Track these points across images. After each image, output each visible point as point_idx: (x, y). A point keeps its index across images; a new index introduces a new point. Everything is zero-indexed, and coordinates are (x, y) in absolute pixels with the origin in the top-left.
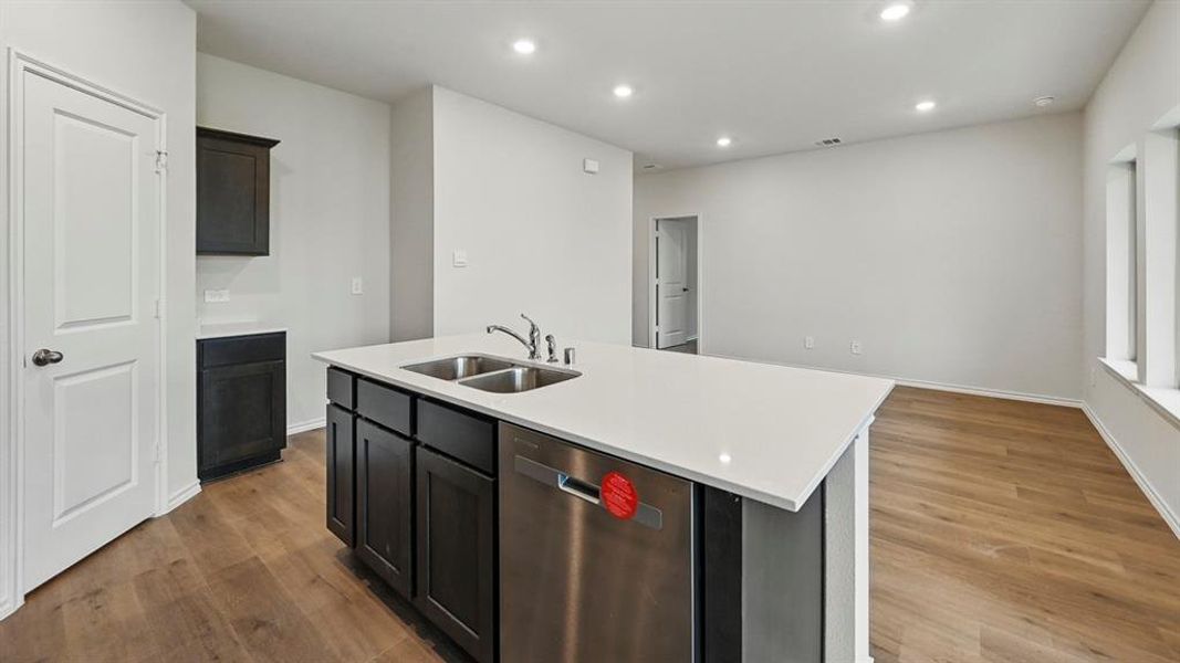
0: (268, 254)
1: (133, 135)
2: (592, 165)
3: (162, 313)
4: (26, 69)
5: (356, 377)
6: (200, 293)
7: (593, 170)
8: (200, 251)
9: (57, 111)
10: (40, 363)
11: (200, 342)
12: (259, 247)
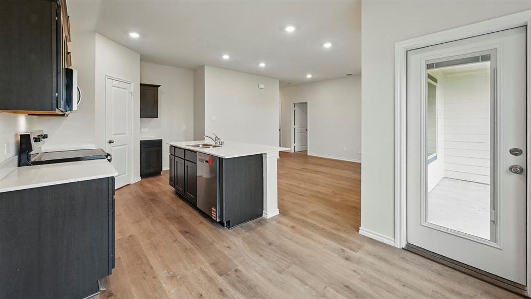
0: (157, 117)
1: (126, 89)
2: (262, 86)
3: (133, 133)
4: (108, 78)
5: (175, 147)
6: (141, 129)
7: (262, 87)
8: (141, 117)
9: (113, 86)
10: (110, 142)
11: (141, 141)
12: (155, 116)
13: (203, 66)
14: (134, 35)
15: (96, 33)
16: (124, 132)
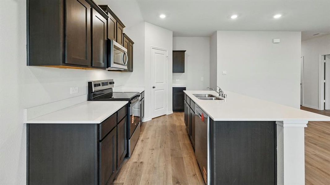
1: (164, 54)
2: (277, 41)
3: (168, 82)
4: (153, 48)
5: (186, 95)
8: (173, 72)
9: (155, 53)
10: (153, 88)
11: (173, 88)
12: (183, 71)
13: (216, 32)
14: (163, 16)
15: (145, 22)
16: (162, 82)
